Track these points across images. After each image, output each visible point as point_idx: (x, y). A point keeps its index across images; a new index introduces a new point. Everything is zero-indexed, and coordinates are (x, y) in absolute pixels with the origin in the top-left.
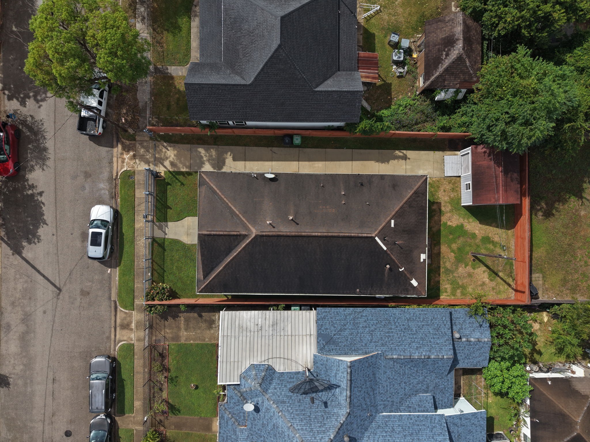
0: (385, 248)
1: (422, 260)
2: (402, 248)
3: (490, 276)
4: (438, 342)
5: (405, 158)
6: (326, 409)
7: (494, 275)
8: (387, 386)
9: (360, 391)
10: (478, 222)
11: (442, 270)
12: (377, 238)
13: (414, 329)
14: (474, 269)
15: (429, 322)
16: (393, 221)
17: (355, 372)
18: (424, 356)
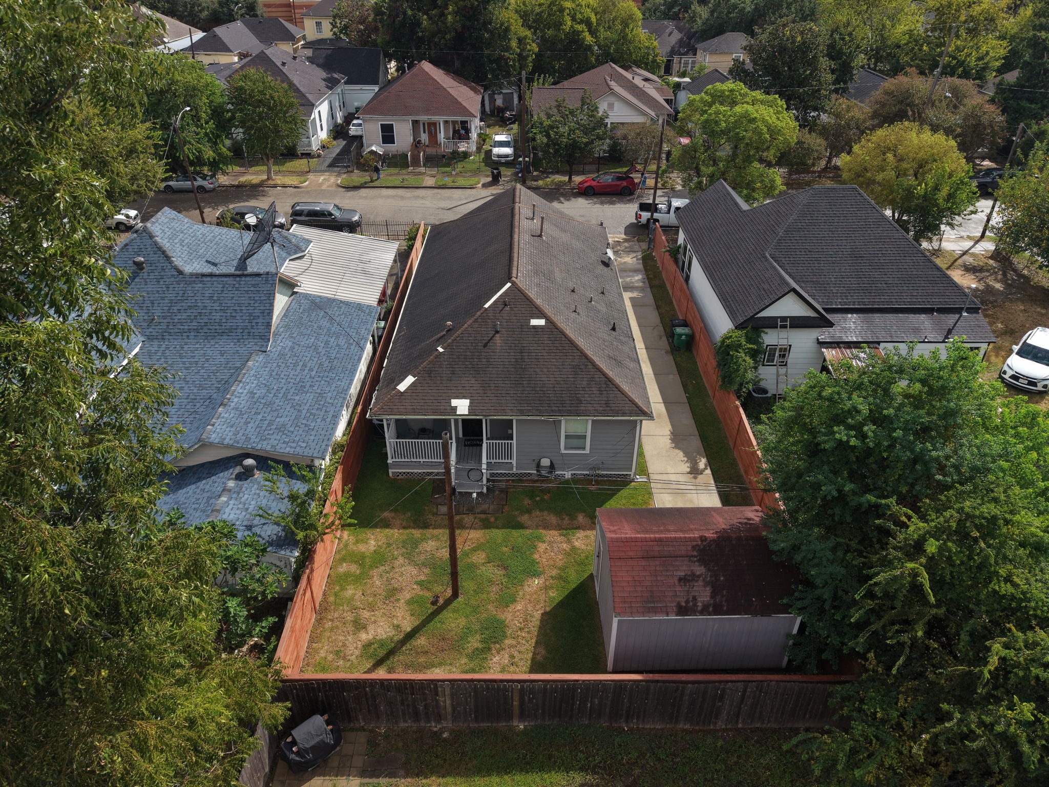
0: (487, 306)
1: (454, 402)
2: (485, 345)
3: (382, 643)
4: (250, 425)
5: (695, 471)
6: (204, 260)
7: (382, 653)
8: (193, 357)
9: (211, 298)
10: (548, 609)
11: (417, 533)
12: (509, 285)
13: (297, 398)
14: (410, 602)
15: (304, 422)
16: (541, 322)
17: (253, 285)
18: (229, 399)
